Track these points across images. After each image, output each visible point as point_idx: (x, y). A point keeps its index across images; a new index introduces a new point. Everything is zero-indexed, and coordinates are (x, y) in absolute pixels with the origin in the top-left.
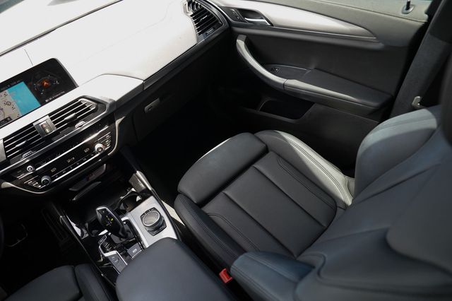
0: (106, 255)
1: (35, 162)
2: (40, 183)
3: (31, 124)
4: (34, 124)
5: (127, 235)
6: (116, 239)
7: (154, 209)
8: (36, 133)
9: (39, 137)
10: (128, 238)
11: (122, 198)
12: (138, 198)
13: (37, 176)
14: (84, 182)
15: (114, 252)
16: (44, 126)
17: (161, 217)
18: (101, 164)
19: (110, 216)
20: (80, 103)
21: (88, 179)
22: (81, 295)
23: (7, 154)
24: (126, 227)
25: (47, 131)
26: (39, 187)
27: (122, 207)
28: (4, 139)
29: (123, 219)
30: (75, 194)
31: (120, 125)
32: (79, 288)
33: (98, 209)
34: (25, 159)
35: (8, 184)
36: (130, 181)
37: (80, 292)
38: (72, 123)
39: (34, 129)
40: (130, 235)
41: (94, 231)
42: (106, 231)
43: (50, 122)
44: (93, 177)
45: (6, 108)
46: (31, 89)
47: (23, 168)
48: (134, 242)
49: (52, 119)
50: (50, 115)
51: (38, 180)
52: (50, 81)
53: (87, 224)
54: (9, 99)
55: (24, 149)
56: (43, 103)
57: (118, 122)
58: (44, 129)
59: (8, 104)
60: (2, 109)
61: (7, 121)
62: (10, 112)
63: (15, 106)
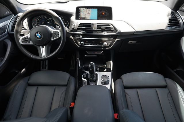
0: (83, 79)
1: (84, 36)
2: (80, 43)
3: (91, 23)
5: (94, 78)
6: (89, 77)
7: (108, 76)
8: (90, 27)
9: (90, 28)
10: (93, 79)
11: (100, 66)
12: (105, 70)
13: (81, 40)
14: (92, 53)
15: (86, 80)
16: (94, 26)
17: (109, 80)
18: (101, 50)
19: (93, 68)
20: (109, 26)
21: (94, 52)
22: (66, 86)
23: (78, 28)
24: (95, 76)
25: (94, 28)
26: (79, 44)
27: (98, 69)
28: (80, 23)
29: (96, 72)
30: (87, 54)
31: (117, 41)
32: (68, 83)
33: (91, 62)
34: (81, 33)
35: (71, 37)
36: (107, 62)
37: (67, 84)
38: (103, 30)
39: (90, 25)
40: (94, 79)
41: (84, 70)
42: (88, 72)
43: (96, 26)
44: (96, 53)
46: (98, 13)
47: (79, 35)
48: (95, 82)
49: (98, 25)
50: (98, 24)
51: (80, 42)
52: (105, 14)
53: (84, 66)
54: (90, 12)
55: (83, 30)
56: (98, 19)
57: (117, 39)
58: (93, 27)
59: (89, 14)
60: (86, 14)
61: (85, 19)
62: (87, 16)
63: (90, 15)
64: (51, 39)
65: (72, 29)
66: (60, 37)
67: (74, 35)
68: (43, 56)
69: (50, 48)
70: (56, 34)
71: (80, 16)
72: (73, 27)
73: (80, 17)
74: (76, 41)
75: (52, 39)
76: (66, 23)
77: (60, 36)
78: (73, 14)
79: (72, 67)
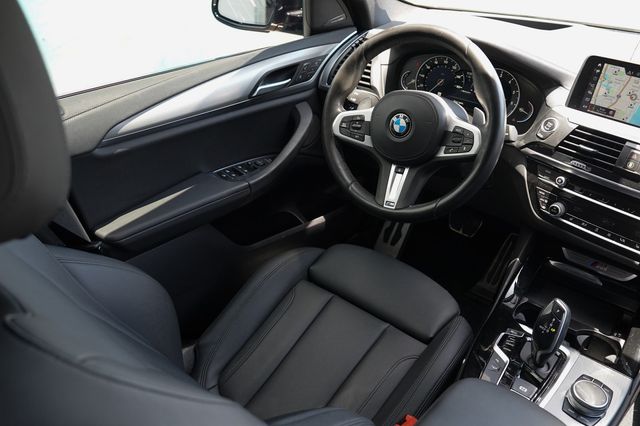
0: (497, 349)
1: (573, 181)
2: (548, 205)
3: (624, 141)
4: (627, 144)
5: (542, 366)
6: (526, 352)
7: (611, 393)
8: (617, 154)
9: (614, 161)
10: (536, 368)
11: (597, 331)
12: (612, 358)
13: (556, 195)
14: (587, 262)
15: (505, 359)
16: (635, 157)
17: (603, 411)
18: (632, 269)
19: (557, 325)
21: (595, 264)
22: (426, 341)
23: (562, 143)
24: (553, 360)
25: (631, 165)
26: (541, 206)
27: (582, 339)
28: (580, 127)
29: (562, 348)
30: (560, 258)
32: (435, 335)
33: (559, 301)
34: (569, 167)
35: (523, 170)
36: (633, 329)
37: (432, 338)
39: (621, 148)
40: (544, 370)
41: (521, 316)
42: (530, 331)
44: (603, 270)
45: (625, 97)
47: (555, 172)
48: (538, 385)
51: (552, 200)
53: (526, 300)
55: (581, 156)
58: (629, 159)
59: (632, 96)
60: (619, 96)
61: (607, 113)
62: (622, 107)
63: (636, 107)
64: (438, 151)
65: (538, 140)
66: (474, 157)
67: (534, 165)
68: (388, 203)
69: (422, 182)
70: (463, 137)
71: (591, 96)
72: (542, 132)
73: (587, 99)
74: (537, 191)
75: (442, 154)
76: (521, 110)
77: (472, 152)
78: (564, 83)
79: (488, 281)
